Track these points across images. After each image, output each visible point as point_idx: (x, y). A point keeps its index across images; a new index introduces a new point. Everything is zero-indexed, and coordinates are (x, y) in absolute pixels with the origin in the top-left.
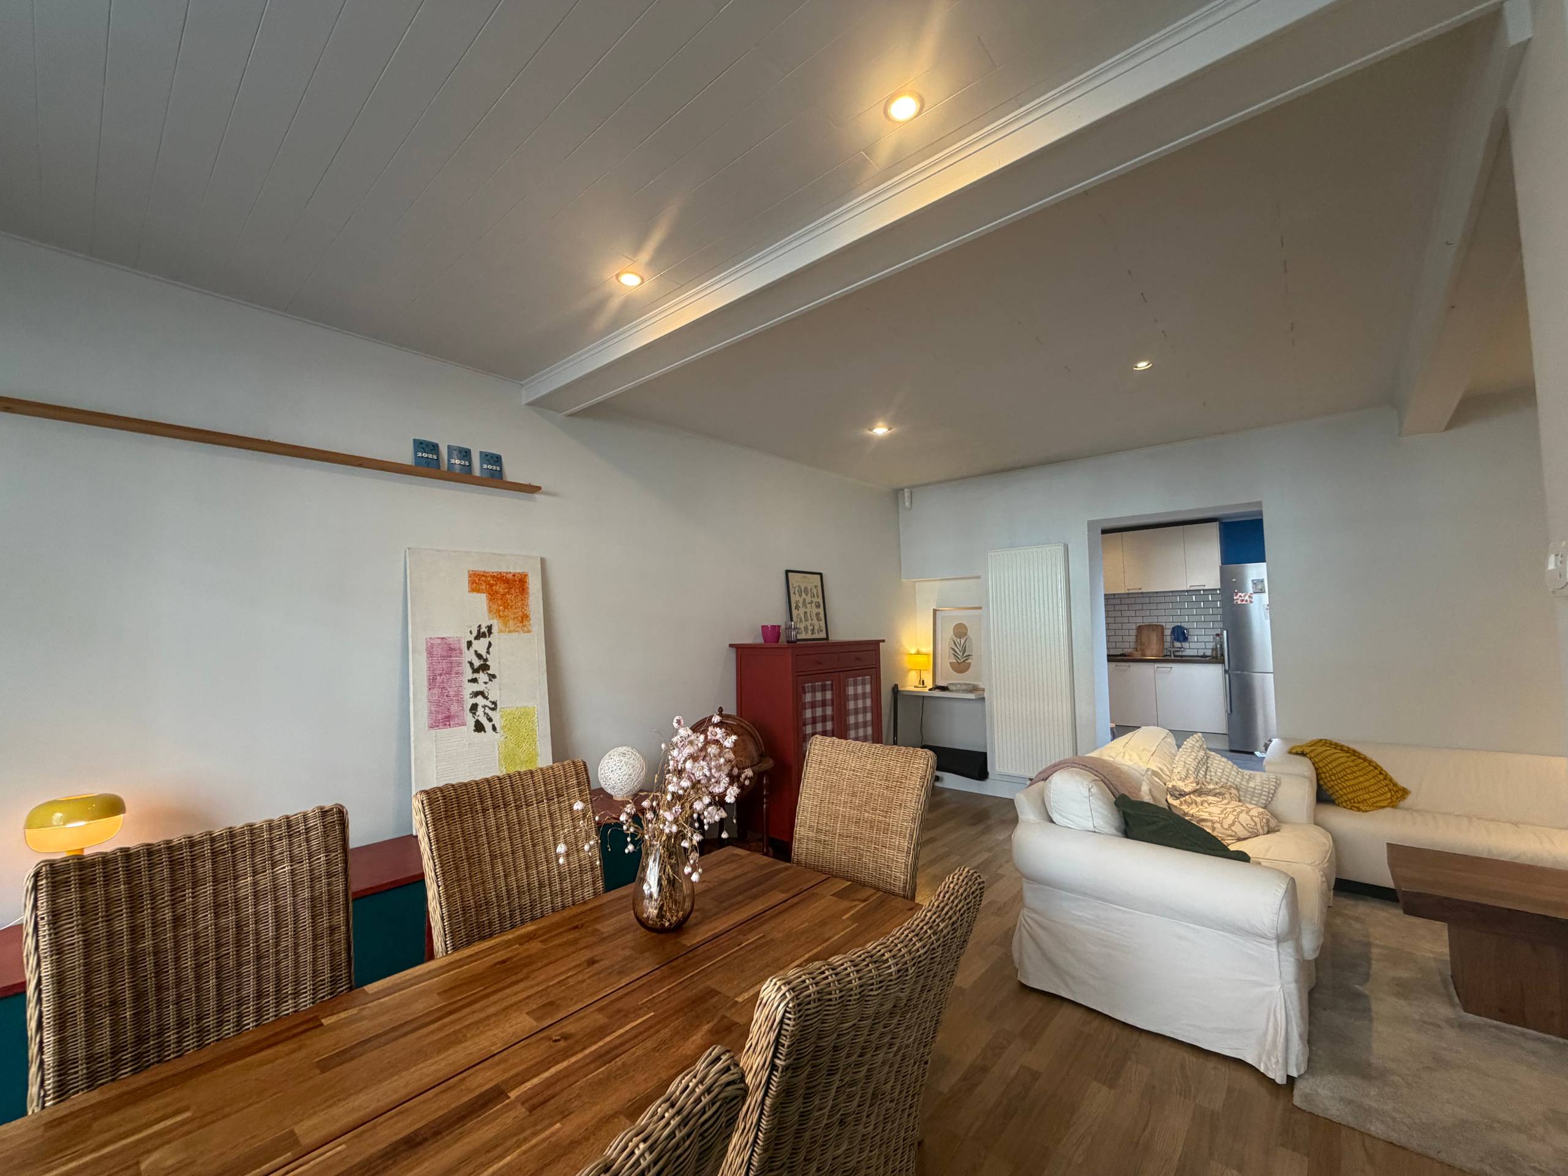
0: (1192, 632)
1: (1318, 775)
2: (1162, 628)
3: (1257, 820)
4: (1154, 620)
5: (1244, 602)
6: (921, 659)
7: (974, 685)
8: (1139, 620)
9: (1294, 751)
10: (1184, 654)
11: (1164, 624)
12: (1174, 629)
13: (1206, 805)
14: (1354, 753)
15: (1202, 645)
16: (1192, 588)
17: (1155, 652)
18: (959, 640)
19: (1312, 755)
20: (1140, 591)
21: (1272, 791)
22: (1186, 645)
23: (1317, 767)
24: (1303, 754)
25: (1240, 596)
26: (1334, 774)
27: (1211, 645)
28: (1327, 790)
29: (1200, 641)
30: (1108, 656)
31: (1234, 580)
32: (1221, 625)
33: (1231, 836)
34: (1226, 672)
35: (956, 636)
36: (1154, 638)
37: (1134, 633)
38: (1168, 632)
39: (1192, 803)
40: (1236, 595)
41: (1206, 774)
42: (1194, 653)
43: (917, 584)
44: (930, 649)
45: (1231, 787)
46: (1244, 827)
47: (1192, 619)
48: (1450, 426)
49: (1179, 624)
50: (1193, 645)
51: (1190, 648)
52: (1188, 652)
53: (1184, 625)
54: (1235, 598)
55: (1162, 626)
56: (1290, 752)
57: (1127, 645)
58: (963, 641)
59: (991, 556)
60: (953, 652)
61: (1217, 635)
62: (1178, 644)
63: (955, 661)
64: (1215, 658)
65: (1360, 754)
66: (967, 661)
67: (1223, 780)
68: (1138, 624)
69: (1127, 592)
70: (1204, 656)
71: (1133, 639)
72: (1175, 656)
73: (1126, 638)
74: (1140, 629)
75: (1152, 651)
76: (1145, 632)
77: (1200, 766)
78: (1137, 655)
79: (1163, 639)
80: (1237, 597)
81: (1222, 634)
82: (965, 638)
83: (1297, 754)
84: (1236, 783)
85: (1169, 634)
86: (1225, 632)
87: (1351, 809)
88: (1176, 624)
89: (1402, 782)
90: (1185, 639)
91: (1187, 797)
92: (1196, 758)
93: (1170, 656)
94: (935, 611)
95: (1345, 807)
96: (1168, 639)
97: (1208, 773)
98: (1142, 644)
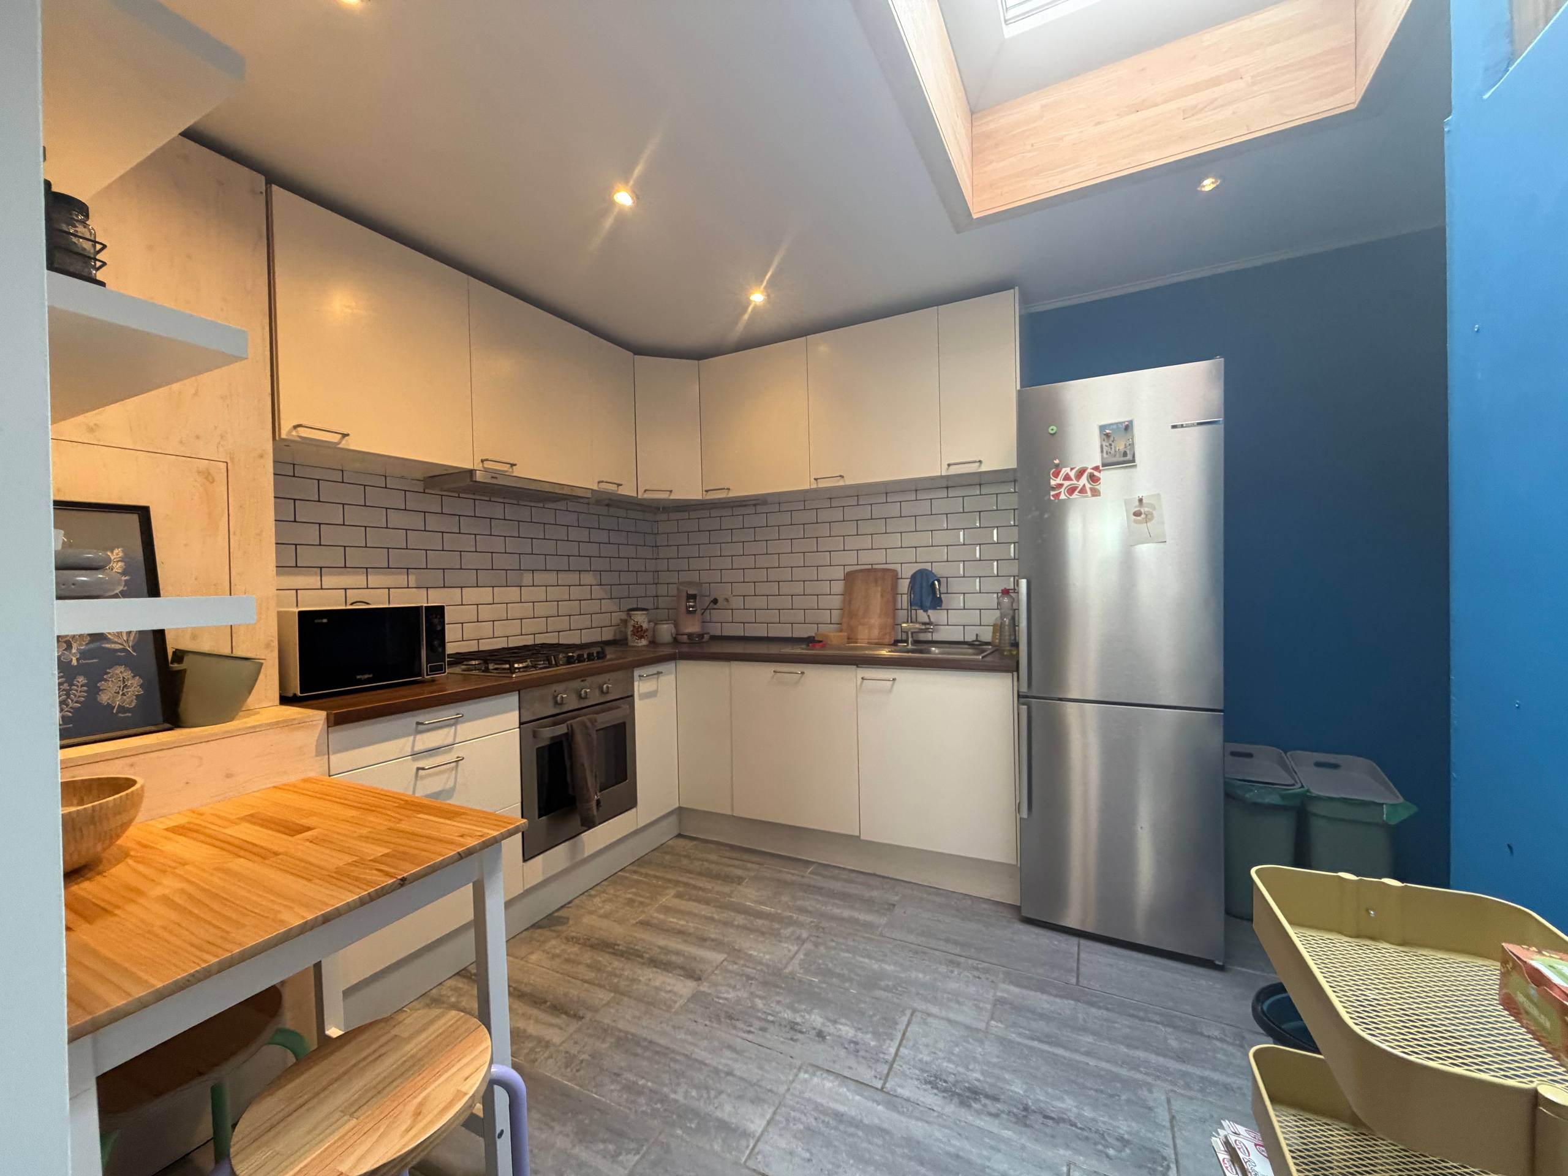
0: (956, 585)
2: (895, 576)
4: (876, 559)
8: (850, 558)
10: (932, 637)
11: (898, 567)
12: (914, 577)
15: (974, 617)
16: (953, 471)
17: (876, 639)
22: (934, 615)
25: (1067, 478)
27: (992, 617)
29: (967, 610)
31: (1051, 429)
32: (1017, 566)
34: (1021, 697)
36: (877, 601)
37: (839, 587)
38: (904, 585)
40: (1056, 475)
42: (957, 634)
47: (956, 553)
49: (929, 566)
50: (955, 617)
51: (952, 624)
52: (943, 635)
53: (938, 570)
54: (1053, 483)
55: (894, 572)
57: (821, 616)
61: (1006, 592)
62: (922, 616)
68: (848, 569)
69: (815, 485)
70: (977, 648)
71: (836, 602)
73: (825, 602)
74: (850, 578)
75: (871, 639)
76: (860, 586)
78: (841, 646)
79: (894, 603)
80: (1059, 481)
81: (1016, 590)
85: (906, 590)
86: (1023, 583)
88: (922, 567)
90: (937, 603)
93: (907, 650)
96: (904, 601)
98: (852, 617)
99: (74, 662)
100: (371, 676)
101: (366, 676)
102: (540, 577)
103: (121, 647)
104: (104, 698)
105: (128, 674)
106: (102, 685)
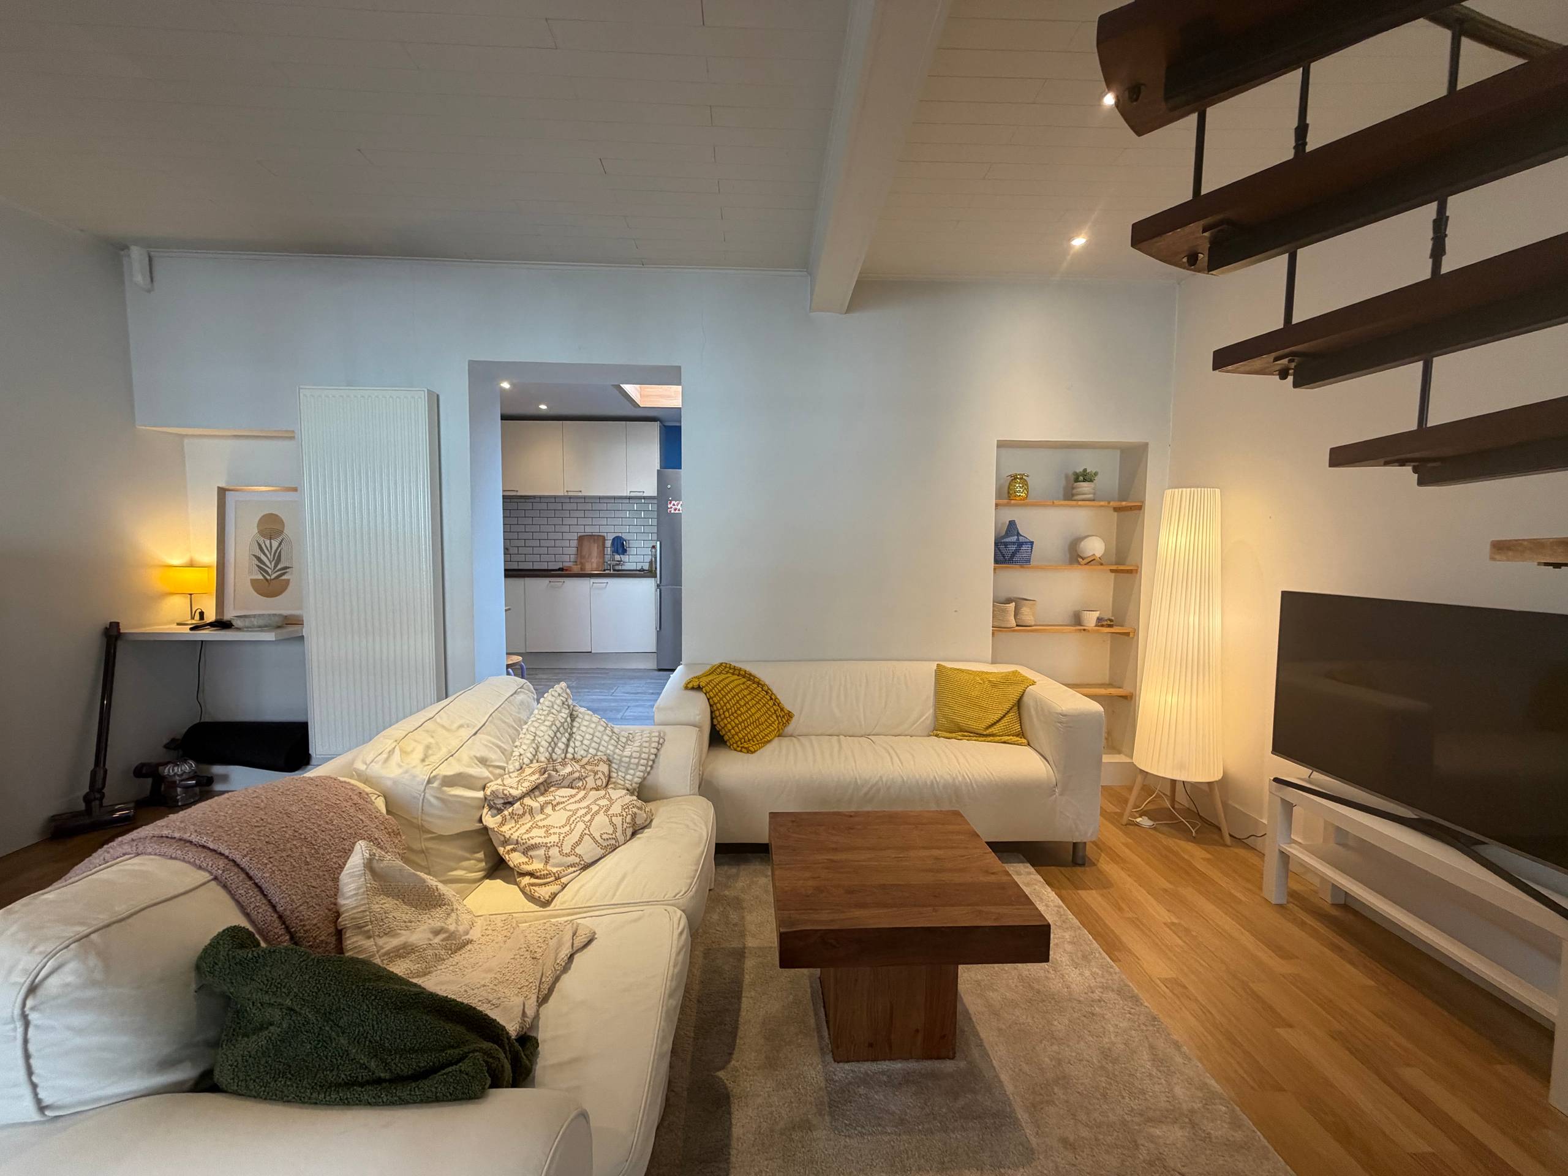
0: (633, 544)
1: (712, 712)
2: (604, 539)
3: (617, 821)
4: (594, 530)
5: (677, 512)
6: (192, 577)
7: (286, 617)
8: (581, 529)
9: (690, 686)
10: (624, 568)
11: (605, 534)
12: (614, 540)
13: (548, 810)
14: (749, 677)
15: (640, 559)
16: (633, 494)
17: (595, 565)
18: (268, 542)
19: (708, 689)
20: (580, 494)
21: (652, 757)
22: (625, 558)
23: (712, 703)
24: (699, 688)
25: (674, 505)
26: (728, 710)
27: (648, 559)
28: (720, 730)
29: (638, 556)
30: (506, 570)
31: (669, 486)
32: (655, 537)
33: (572, 866)
34: (658, 586)
35: (263, 536)
36: (595, 550)
37: (574, 543)
38: (608, 544)
39: (524, 814)
40: (670, 503)
41: (567, 746)
42: (632, 566)
43: (186, 441)
44: (211, 558)
45: (601, 760)
46: (596, 842)
47: (633, 529)
48: (849, 310)
49: (620, 535)
50: (631, 558)
51: (631, 561)
52: (627, 566)
53: (624, 536)
54: (670, 507)
55: (604, 537)
56: (686, 688)
57: (567, 558)
58: (275, 544)
59: (304, 395)
60: (257, 562)
61: (652, 547)
62: (617, 557)
63: (262, 577)
64: (649, 573)
65: (755, 677)
66: (284, 577)
67: (591, 751)
68: (579, 534)
69: (566, 494)
70: (642, 570)
71: (573, 551)
72: (614, 570)
73: (567, 551)
74: (581, 539)
75: (592, 566)
76: (586, 543)
77: (559, 735)
78: (576, 569)
79: (604, 551)
80: (671, 505)
81: (656, 546)
82: (280, 539)
83: (693, 688)
84: (608, 752)
85: (609, 545)
86: (658, 543)
87: (741, 751)
88: (617, 535)
89: (788, 707)
90: (624, 552)
91: (517, 805)
92: (553, 723)
93: (610, 570)
94: (222, 492)
95: (735, 750)
96: (609, 551)
97: (572, 744)
98: (582, 557)
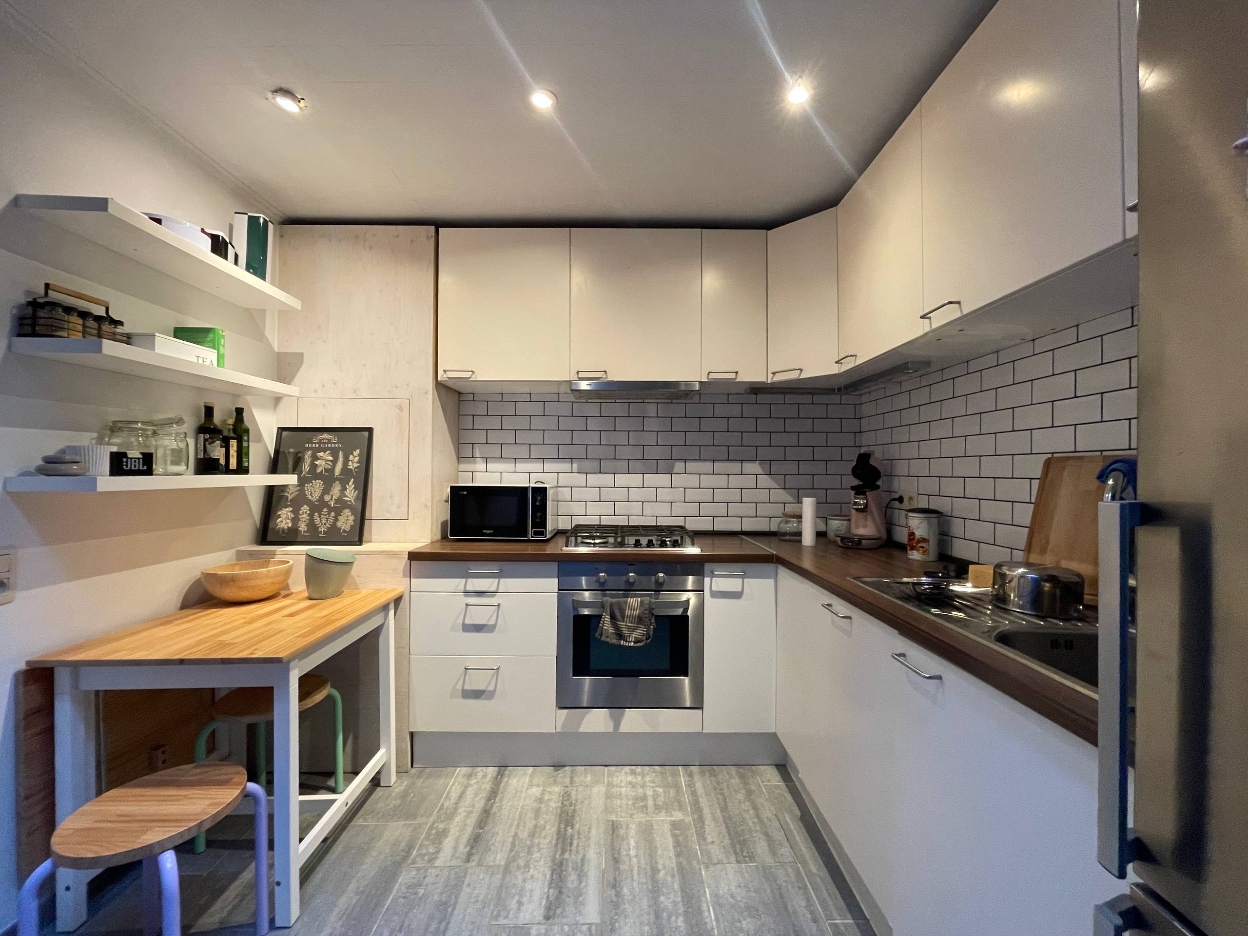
99: (332, 506)
100: (492, 532)
101: (489, 532)
102: (691, 466)
103: (350, 500)
104: (339, 524)
105: (350, 514)
106: (339, 518)
